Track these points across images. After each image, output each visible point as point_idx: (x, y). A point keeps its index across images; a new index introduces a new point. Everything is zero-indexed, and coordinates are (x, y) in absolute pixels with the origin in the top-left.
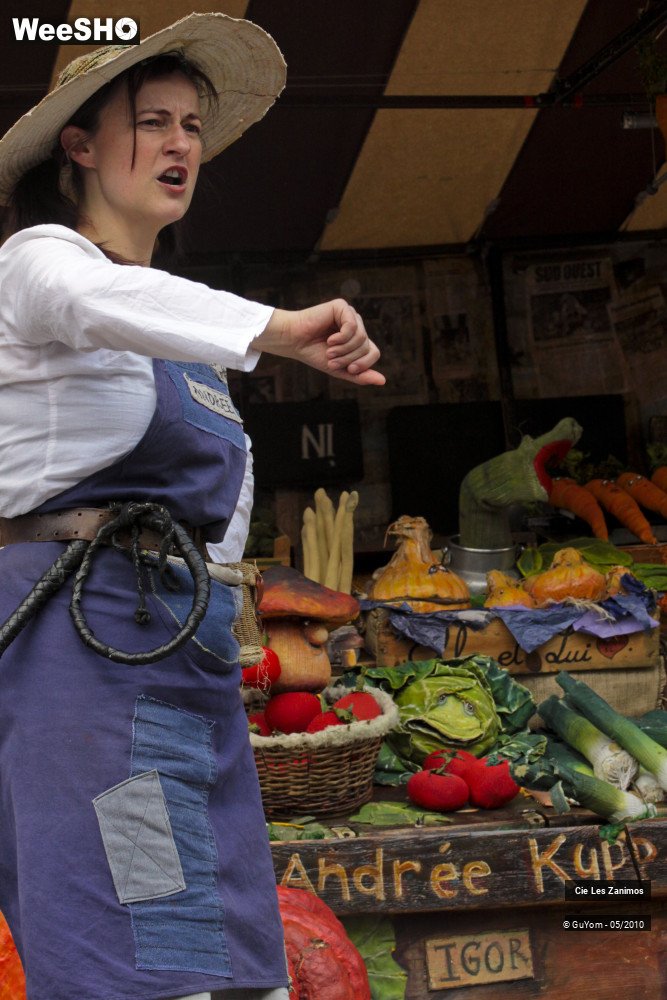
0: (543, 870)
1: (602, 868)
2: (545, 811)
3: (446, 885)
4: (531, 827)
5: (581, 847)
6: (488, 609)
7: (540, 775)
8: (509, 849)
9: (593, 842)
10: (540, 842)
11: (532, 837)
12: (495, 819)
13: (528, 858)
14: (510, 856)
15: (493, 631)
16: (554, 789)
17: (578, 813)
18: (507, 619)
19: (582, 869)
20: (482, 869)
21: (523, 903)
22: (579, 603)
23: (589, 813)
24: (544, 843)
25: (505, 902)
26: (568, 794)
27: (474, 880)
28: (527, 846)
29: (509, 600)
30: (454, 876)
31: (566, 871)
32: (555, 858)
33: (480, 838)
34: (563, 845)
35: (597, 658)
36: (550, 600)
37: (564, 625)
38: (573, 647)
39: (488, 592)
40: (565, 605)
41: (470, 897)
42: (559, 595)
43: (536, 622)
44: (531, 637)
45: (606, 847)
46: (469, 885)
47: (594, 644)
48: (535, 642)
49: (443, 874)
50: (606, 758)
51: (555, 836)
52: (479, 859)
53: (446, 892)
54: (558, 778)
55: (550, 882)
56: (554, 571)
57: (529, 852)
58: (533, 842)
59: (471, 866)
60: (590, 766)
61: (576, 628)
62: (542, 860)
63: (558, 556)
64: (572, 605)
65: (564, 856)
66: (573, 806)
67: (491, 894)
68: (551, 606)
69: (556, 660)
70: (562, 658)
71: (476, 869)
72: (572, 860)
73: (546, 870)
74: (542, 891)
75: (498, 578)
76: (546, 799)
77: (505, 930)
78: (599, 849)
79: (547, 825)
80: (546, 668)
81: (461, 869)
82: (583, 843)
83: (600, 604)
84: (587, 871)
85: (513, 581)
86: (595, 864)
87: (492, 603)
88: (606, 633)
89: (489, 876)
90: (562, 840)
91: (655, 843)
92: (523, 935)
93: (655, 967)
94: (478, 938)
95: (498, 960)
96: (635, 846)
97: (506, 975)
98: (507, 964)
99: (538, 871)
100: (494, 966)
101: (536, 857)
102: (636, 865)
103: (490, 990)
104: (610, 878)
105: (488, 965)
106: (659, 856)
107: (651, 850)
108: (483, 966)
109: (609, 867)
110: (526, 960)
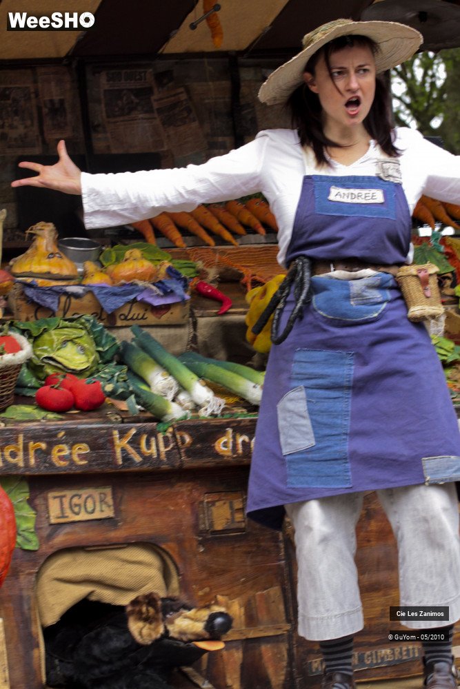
0: (121, 450)
1: (158, 450)
2: (121, 413)
3: (61, 458)
4: (113, 423)
5: (145, 437)
6: (84, 286)
7: (121, 390)
8: (101, 436)
9: (152, 434)
10: (120, 433)
11: (115, 429)
12: (91, 418)
13: (112, 442)
14: (101, 441)
15: (87, 298)
16: (129, 400)
17: (143, 415)
18: (96, 292)
19: (145, 450)
20: (84, 449)
21: (108, 470)
22: (141, 284)
23: (148, 415)
24: (123, 433)
25: (97, 469)
26: (138, 403)
27: (79, 455)
28: (111, 435)
29: (97, 280)
30: (67, 452)
31: (136, 451)
32: (129, 442)
33: (82, 430)
34: (135, 435)
35: (151, 318)
36: (123, 281)
37: (132, 297)
38: (136, 311)
39: (84, 275)
40: (132, 284)
41: (76, 466)
42: (128, 278)
43: (115, 294)
44: (110, 304)
45: (160, 436)
46: (76, 458)
47: (149, 308)
48: (113, 307)
49: (60, 451)
50: (159, 381)
51: (130, 429)
52: (82, 442)
53: (61, 462)
54: (132, 393)
55: (126, 458)
56: (126, 263)
57: (113, 439)
58: (116, 433)
59: (77, 446)
60: (149, 386)
61: (139, 299)
62: (121, 444)
63: (127, 254)
64: (136, 285)
65: (135, 442)
66: (141, 411)
67: (89, 465)
68: (124, 285)
69: (126, 319)
70: (129, 317)
71: (80, 449)
72: (139, 444)
73: (123, 450)
74: (121, 463)
75: (90, 266)
76: (123, 406)
77: (97, 487)
78: (156, 438)
79: (123, 422)
80: (119, 323)
81: (71, 448)
82: (146, 434)
83: (154, 284)
84: (149, 451)
85: (99, 269)
86: (154, 447)
87: (88, 282)
88: (157, 302)
89: (88, 453)
90: (133, 431)
91: (191, 435)
92: (108, 491)
93: (189, 512)
94: (80, 492)
95: (92, 506)
96: (178, 436)
97: (97, 515)
98: (98, 508)
99: (118, 451)
100: (90, 509)
101: (117, 442)
102: (179, 449)
103: (87, 524)
104: (163, 456)
105: (86, 509)
106: (193, 443)
107: (188, 439)
108: (83, 509)
109: (162, 449)
110: (109, 506)
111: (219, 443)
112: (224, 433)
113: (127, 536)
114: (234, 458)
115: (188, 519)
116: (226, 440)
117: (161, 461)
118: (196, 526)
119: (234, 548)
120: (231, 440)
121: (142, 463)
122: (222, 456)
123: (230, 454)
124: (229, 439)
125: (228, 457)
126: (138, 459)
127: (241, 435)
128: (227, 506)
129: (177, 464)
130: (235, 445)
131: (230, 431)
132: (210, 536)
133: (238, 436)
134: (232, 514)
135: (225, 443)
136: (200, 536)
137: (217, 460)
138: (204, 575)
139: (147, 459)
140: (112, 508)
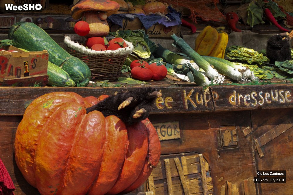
0: (187, 101)
1: (204, 101)
3: (160, 105)
5: (198, 94)
8: (178, 93)
9: (201, 92)
10: (187, 92)
11: (184, 89)
13: (183, 97)
14: (178, 96)
16: (189, 73)
19: (198, 101)
20: (170, 100)
21: (182, 112)
25: (177, 111)
27: (168, 103)
28: (183, 93)
30: (162, 102)
31: (194, 102)
32: (191, 97)
34: (193, 93)
41: (167, 109)
45: (205, 94)
46: (167, 105)
49: (159, 101)
51: (191, 90)
52: (170, 96)
53: (160, 107)
54: (191, 69)
55: (190, 105)
57: (184, 95)
58: (185, 91)
59: (167, 98)
62: (187, 97)
65: (193, 97)
67: (173, 109)
71: (169, 100)
72: (195, 98)
73: (188, 101)
74: (187, 108)
78: (203, 95)
81: (164, 100)
82: (198, 92)
84: (200, 102)
86: (202, 100)
89: (172, 102)
90: (193, 91)
91: (218, 94)
92: (177, 124)
93: (213, 136)
94: (165, 124)
95: (171, 132)
96: (213, 94)
97: (173, 137)
98: (173, 133)
99: (186, 101)
100: (169, 134)
101: (185, 96)
102: (213, 101)
103: (168, 142)
104: (206, 105)
105: (168, 133)
106: (219, 98)
107: (217, 96)
108: (166, 134)
109: (206, 101)
110: (178, 132)
111: (230, 99)
112: (232, 93)
113: (186, 149)
114: (237, 106)
115: (213, 140)
116: (233, 97)
117: (206, 107)
118: (216, 144)
119: (233, 156)
120: (235, 97)
121: (197, 108)
122: (232, 105)
123: (235, 104)
124: (234, 96)
125: (234, 106)
126: (195, 106)
127: (240, 94)
128: (229, 133)
129: (213, 109)
130: (237, 99)
131: (235, 92)
132: (223, 149)
133: (238, 95)
134: (232, 138)
135: (233, 98)
136: (218, 149)
137: (230, 107)
138: (221, 170)
139: (199, 106)
140: (179, 133)
